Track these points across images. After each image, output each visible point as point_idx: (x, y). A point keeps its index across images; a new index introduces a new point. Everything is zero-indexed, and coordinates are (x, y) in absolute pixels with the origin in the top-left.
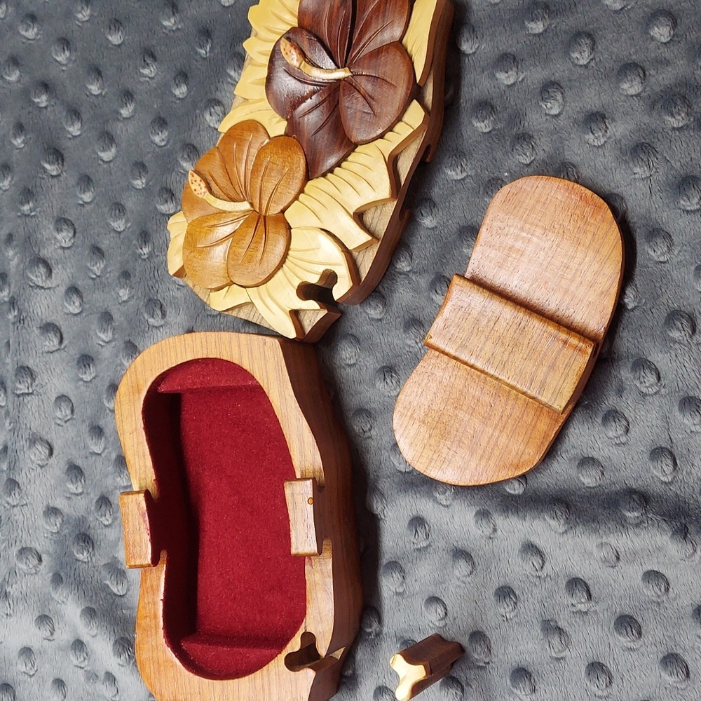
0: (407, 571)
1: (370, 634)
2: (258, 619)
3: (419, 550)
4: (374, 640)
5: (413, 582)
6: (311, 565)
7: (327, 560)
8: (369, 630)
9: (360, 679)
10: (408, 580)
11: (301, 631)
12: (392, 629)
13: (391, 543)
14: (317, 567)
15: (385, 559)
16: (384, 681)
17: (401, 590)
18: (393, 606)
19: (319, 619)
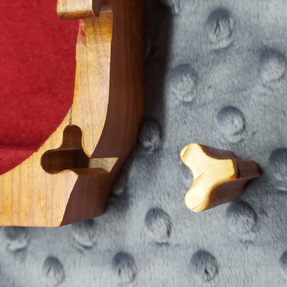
0: (200, 76)
1: (148, 149)
2: (22, 124)
3: (217, 52)
4: (151, 156)
5: (206, 88)
6: (84, 43)
7: (105, 36)
8: (147, 144)
10: (199, 87)
11: (64, 124)
12: (175, 143)
13: (183, 43)
14: (91, 45)
16: (160, 202)
17: (189, 99)
18: (179, 118)
19: (88, 109)
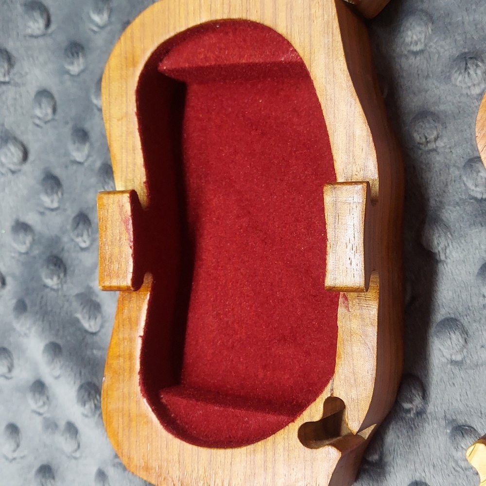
0: (470, 333)
1: (408, 411)
4: (413, 420)
5: (478, 347)
6: (347, 307)
7: (371, 303)
8: (407, 406)
9: (388, 469)
10: (470, 345)
11: (325, 394)
12: (441, 407)
13: (450, 293)
14: (355, 310)
15: (441, 313)
16: (423, 474)
17: (459, 358)
18: (445, 378)
19: (352, 381)
